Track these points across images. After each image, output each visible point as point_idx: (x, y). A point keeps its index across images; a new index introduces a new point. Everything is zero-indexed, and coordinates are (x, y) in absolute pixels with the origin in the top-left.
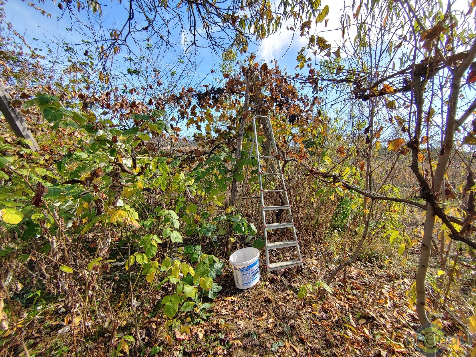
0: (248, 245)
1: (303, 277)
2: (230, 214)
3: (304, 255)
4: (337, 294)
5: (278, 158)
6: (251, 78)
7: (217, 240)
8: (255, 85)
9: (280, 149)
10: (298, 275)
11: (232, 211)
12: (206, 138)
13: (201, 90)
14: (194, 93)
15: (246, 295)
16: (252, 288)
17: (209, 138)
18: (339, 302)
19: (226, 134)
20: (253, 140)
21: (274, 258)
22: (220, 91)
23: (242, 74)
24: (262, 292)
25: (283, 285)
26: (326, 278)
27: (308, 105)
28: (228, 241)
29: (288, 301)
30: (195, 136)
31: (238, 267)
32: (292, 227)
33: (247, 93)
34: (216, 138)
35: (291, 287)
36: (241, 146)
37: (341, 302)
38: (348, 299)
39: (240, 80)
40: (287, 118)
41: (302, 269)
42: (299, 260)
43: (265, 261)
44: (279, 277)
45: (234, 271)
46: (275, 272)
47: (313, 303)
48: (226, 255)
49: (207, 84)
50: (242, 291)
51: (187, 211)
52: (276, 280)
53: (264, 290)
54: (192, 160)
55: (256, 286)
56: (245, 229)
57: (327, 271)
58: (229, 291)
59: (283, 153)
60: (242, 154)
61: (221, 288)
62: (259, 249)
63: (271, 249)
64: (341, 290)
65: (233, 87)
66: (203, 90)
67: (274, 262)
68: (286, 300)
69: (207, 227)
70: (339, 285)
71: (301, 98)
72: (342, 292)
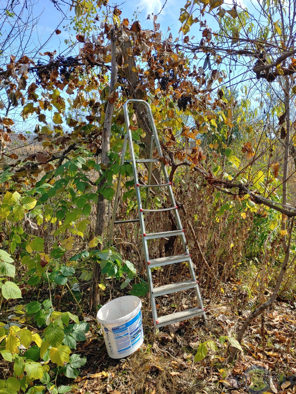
0: (126, 292)
1: (206, 332)
2: (96, 248)
3: (208, 301)
4: (253, 352)
5: (164, 162)
6: (119, 42)
7: (78, 289)
8: (125, 53)
9: (166, 149)
10: (199, 329)
11: (99, 245)
12: (53, 135)
13: (42, 61)
14: (32, 66)
15: (123, 367)
16: (132, 356)
17: (58, 134)
18: (255, 362)
19: (85, 128)
20: (126, 137)
21: (165, 309)
22: (72, 62)
23: (105, 36)
24: (148, 360)
25: (178, 346)
26: (238, 329)
27: (204, 82)
28: (96, 290)
29: (185, 369)
30: (36, 131)
31: (110, 327)
32: (188, 262)
33: (113, 65)
34: (69, 135)
35: (189, 349)
36: (109, 146)
37: (258, 362)
38: (268, 357)
39: (103, 44)
40: (174, 102)
41: (204, 321)
42: (200, 308)
43: (151, 315)
44: (173, 335)
45: (105, 332)
46: (165, 329)
47: (220, 368)
48: (92, 310)
49: (51, 51)
50: (117, 361)
51: (29, 249)
52: (168, 340)
53: (150, 356)
54: (34, 169)
55: (138, 352)
56: (118, 270)
57: (240, 320)
58: (99, 364)
59: (170, 154)
60: (110, 158)
61: (85, 360)
62: (141, 297)
63: (160, 295)
64: (259, 345)
65: (92, 55)
66: (46, 60)
67: (164, 314)
68: (181, 368)
69: (61, 271)
70: (257, 339)
71: (195, 72)
72: (260, 348)
